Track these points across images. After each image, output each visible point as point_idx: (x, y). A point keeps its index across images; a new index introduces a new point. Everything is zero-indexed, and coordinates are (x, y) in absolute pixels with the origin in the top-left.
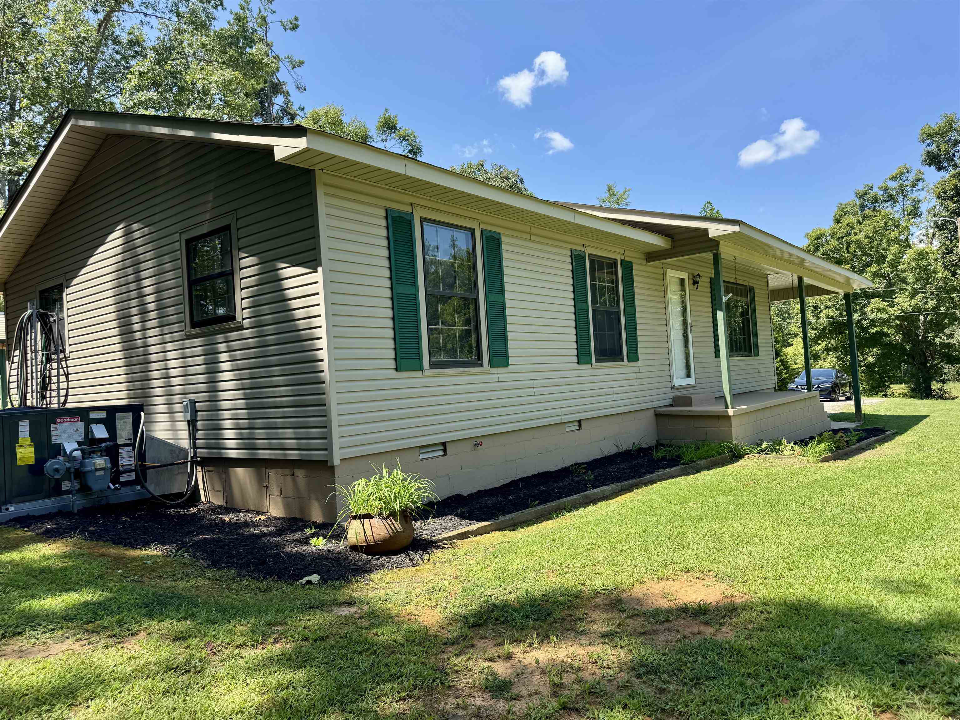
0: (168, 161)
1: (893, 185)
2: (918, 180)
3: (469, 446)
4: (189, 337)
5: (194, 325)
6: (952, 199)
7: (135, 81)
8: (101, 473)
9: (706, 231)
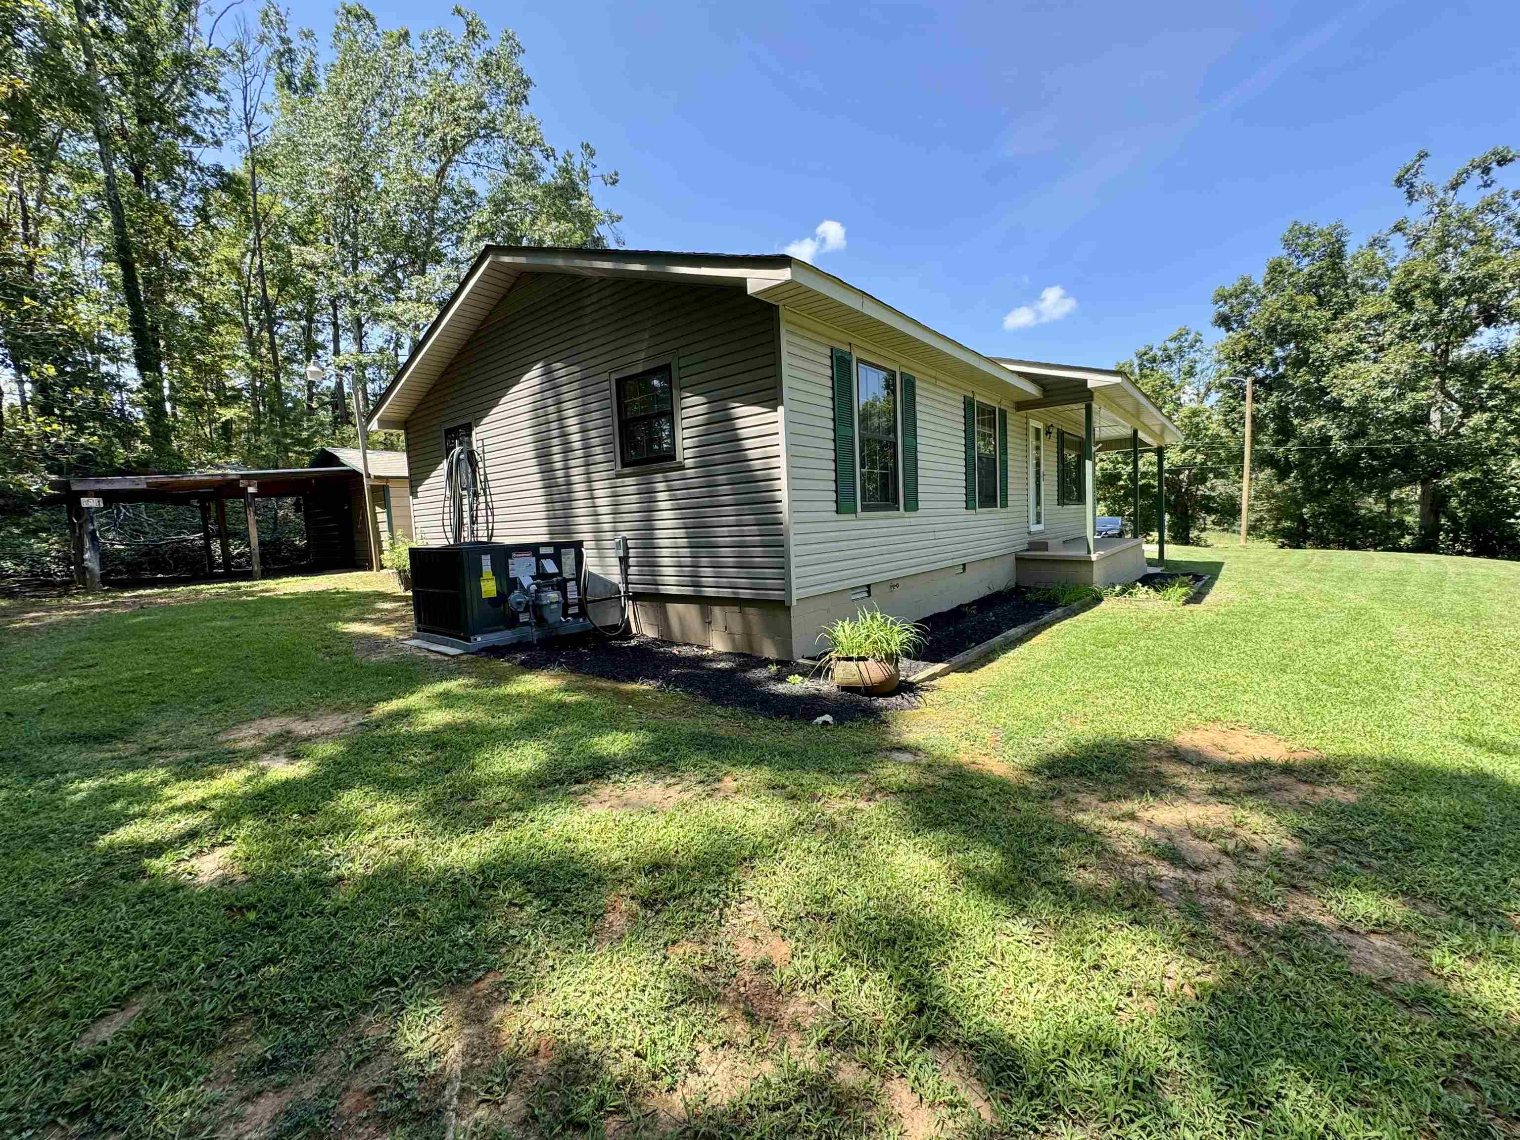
0: (594, 298)
1: (1172, 346)
2: (1196, 342)
3: (886, 588)
4: (618, 476)
5: (624, 465)
6: (1240, 359)
7: (474, 232)
8: (555, 606)
9: (1085, 382)
